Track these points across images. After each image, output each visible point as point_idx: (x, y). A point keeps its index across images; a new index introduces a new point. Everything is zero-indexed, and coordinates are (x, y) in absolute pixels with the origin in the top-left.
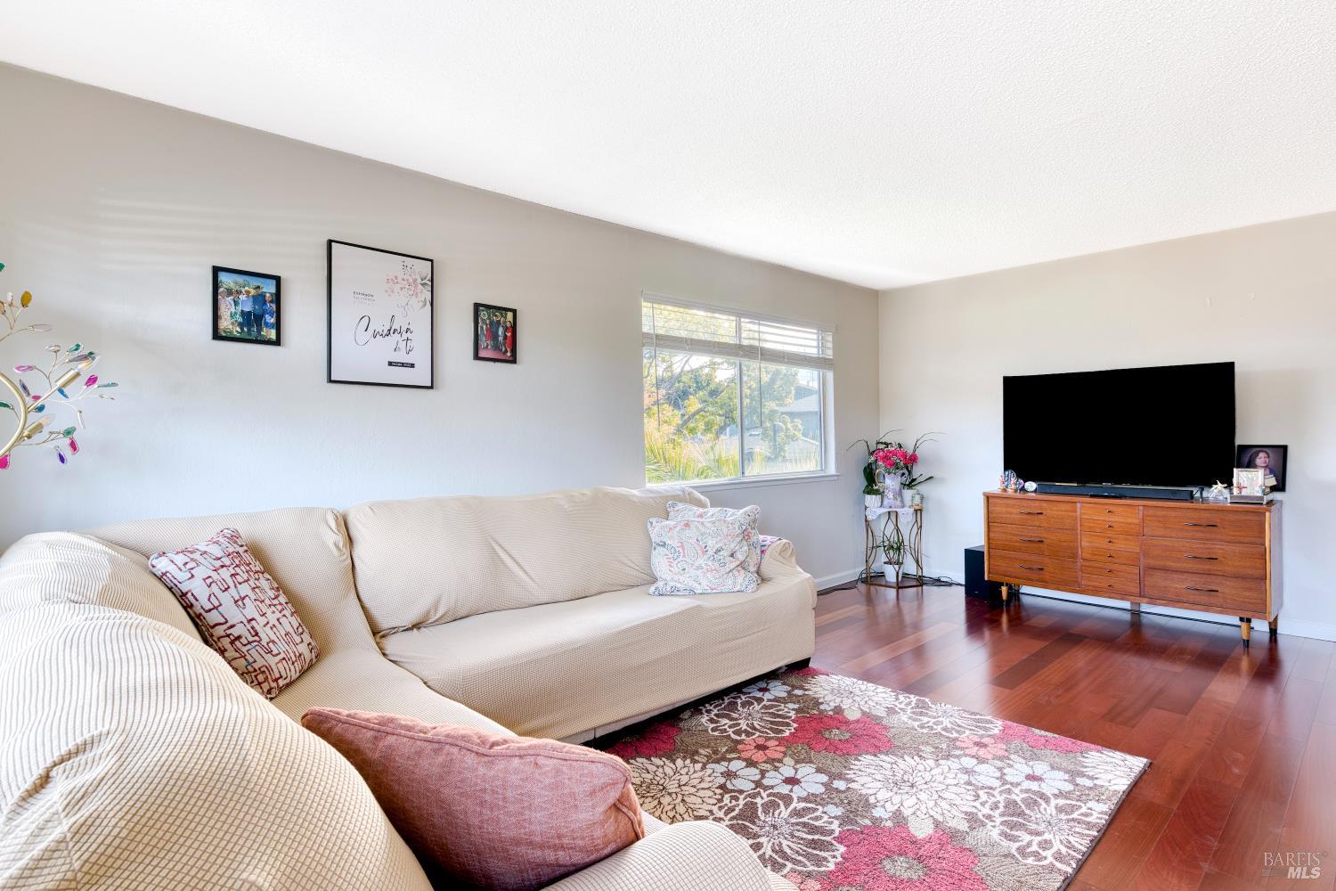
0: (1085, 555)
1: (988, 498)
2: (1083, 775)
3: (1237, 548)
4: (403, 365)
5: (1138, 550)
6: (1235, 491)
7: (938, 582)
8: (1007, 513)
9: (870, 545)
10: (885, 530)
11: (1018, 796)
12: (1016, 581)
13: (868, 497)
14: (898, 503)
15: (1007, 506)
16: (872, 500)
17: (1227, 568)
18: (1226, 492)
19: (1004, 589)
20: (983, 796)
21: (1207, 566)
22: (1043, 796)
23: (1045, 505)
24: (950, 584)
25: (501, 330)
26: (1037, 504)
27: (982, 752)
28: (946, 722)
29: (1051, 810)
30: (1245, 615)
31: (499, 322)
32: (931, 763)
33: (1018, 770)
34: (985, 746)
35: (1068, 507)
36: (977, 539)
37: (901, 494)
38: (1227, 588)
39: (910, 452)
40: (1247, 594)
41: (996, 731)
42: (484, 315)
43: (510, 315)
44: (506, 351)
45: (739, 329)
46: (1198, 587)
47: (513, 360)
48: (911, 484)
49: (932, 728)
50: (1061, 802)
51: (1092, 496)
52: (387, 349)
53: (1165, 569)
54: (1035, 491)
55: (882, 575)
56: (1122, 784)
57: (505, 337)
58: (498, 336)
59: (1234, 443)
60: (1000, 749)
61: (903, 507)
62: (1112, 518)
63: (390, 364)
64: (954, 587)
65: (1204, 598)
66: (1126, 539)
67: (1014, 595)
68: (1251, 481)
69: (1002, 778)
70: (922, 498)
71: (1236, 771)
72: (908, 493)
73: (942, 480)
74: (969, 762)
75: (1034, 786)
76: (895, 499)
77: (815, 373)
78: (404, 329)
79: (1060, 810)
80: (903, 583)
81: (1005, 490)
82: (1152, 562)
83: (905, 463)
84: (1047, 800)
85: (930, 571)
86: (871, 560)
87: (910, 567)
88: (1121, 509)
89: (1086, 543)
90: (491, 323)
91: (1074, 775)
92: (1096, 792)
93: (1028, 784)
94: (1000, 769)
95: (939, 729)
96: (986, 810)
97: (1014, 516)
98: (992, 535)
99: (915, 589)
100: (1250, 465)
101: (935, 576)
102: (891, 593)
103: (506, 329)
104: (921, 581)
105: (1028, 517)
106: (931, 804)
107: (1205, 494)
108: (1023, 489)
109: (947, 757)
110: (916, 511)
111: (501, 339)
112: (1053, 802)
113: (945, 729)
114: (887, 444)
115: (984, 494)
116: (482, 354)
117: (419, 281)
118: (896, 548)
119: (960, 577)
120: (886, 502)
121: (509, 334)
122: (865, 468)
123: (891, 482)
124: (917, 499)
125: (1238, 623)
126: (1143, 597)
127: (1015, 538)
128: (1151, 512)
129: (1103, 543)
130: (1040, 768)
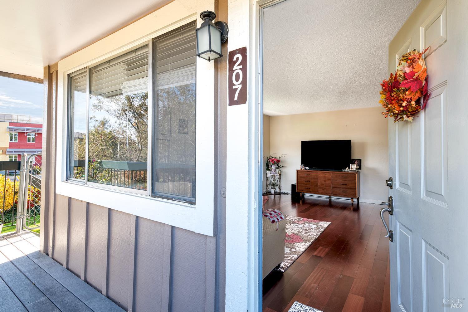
0: (320, 185)
1: (298, 171)
2: (319, 225)
3: (351, 182)
5: (331, 183)
6: (351, 169)
7: (284, 194)
8: (302, 175)
9: (267, 184)
10: (271, 180)
11: (307, 229)
12: (304, 192)
13: (267, 171)
14: (275, 173)
15: (302, 173)
16: (268, 172)
17: (348, 187)
18: (349, 169)
19: (301, 194)
20: (300, 229)
21: (344, 186)
22: (311, 228)
23: (311, 173)
24: (287, 194)
26: (308, 172)
27: (299, 223)
28: (291, 219)
29: (313, 230)
30: (352, 197)
32: (289, 225)
33: (306, 225)
34: (300, 222)
35: (316, 173)
36: (295, 182)
37: (276, 171)
38: (349, 191)
39: (278, 159)
40: (352, 192)
41: (302, 220)
46: (343, 191)
48: (278, 168)
49: (288, 220)
50: (315, 229)
51: (321, 171)
53: (336, 187)
54: (308, 169)
55: (271, 192)
56: (326, 226)
59: (351, 159)
60: (303, 222)
61: (276, 174)
62: (325, 176)
64: (288, 195)
65: (344, 194)
66: (328, 181)
67: (303, 196)
68: (354, 167)
69: (304, 226)
70: (281, 171)
71: (347, 223)
72: (277, 170)
73: (286, 167)
74: (297, 224)
75: (310, 227)
76: (274, 171)
79: (315, 230)
80: (276, 194)
81: (301, 169)
82: (334, 186)
83: (277, 162)
84: (312, 229)
85: (283, 191)
86: (268, 188)
87: (277, 190)
88: (327, 174)
89: (319, 182)
91: (317, 225)
92: (322, 227)
93: (308, 227)
94: (303, 225)
95: (290, 220)
96: (301, 231)
97: (304, 176)
98: (298, 180)
99: (278, 195)
100: (354, 163)
101: (283, 192)
102: (273, 196)
104: (280, 193)
105: (307, 176)
106: (291, 230)
107: (345, 170)
108: (306, 169)
109: (293, 224)
110: (279, 175)
112: (313, 229)
113: (291, 220)
114: (272, 157)
115: (297, 170)
116: (180, 132)
118: (274, 184)
119: (290, 192)
120: (272, 172)
122: (266, 164)
123: (273, 167)
124: (280, 171)
125: (351, 199)
126: (331, 194)
127: (304, 181)
128: (333, 174)
129: (323, 182)
130: (311, 225)
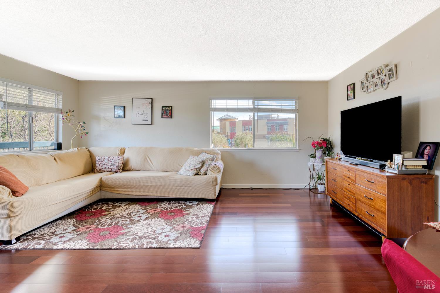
0: (344, 189)
1: (327, 161)
4: (145, 120)
5: (355, 190)
15: (330, 165)
17: (375, 205)
19: (331, 200)
21: (370, 203)
23: (337, 165)
25: (168, 111)
26: (335, 165)
31: (168, 110)
35: (341, 167)
42: (164, 108)
43: (170, 108)
44: (169, 116)
45: (253, 103)
46: (369, 213)
47: (171, 118)
52: (142, 117)
53: (360, 201)
57: (169, 113)
58: (167, 112)
62: (349, 174)
63: (143, 120)
65: (371, 219)
66: (352, 184)
68: (398, 162)
77: (294, 114)
78: (146, 113)
82: (357, 196)
88: (351, 170)
89: (344, 184)
90: (166, 110)
98: (328, 176)
103: (169, 111)
105: (334, 170)
111: (168, 113)
116: (163, 117)
117: (149, 103)
121: (170, 112)
126: (356, 212)
127: (332, 179)
128: (357, 172)
129: (347, 184)
